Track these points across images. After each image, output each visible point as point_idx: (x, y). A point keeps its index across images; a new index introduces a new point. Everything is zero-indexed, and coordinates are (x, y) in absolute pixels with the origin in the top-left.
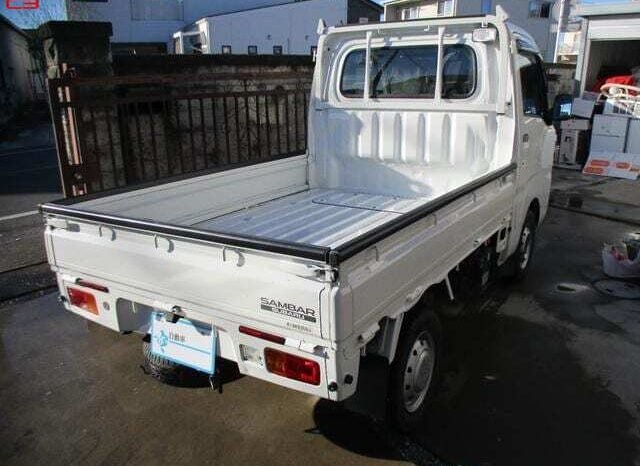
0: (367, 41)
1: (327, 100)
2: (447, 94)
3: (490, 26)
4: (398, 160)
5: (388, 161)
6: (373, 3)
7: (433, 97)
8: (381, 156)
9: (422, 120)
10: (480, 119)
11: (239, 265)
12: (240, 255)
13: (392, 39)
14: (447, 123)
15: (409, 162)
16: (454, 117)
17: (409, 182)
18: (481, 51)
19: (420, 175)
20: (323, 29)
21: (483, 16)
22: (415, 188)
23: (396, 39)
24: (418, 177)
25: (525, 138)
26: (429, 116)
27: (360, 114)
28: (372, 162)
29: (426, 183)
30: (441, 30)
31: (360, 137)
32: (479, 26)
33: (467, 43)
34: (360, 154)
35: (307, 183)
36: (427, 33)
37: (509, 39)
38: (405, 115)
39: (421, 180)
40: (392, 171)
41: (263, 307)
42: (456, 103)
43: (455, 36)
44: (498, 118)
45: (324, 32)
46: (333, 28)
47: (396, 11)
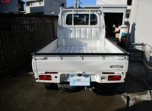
0: (73, 12)
1: (62, 26)
2: (91, 24)
3: (100, 11)
4: (80, 38)
5: (78, 39)
6: (21, 1)
7: (88, 25)
8: (77, 37)
9: (86, 30)
10: (98, 29)
11: (104, 60)
12: (104, 57)
13: (78, 12)
14: (91, 30)
15: (83, 39)
16: (93, 29)
17: (82, 43)
18: (98, 15)
19: (85, 41)
20: (61, 9)
21: (99, 9)
22: (84, 44)
23: (79, 12)
24: (84, 42)
26: (87, 29)
27: (71, 29)
28: (74, 39)
29: (86, 43)
30: (90, 11)
31: (71, 34)
33: (95, 14)
34: (71, 37)
36: (87, 11)
38: (82, 29)
39: (85, 42)
40: (78, 41)
41: (110, 67)
42: (93, 26)
43: (92, 12)
44: (101, 29)
45: (62, 10)
46: (64, 9)
47: (28, 4)
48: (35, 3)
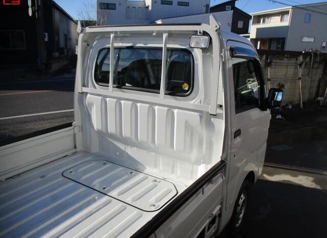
20: (80, 29)
21: (199, 24)
25: (238, 133)
30: (165, 36)
31: (108, 118)
32: (195, 33)
34: (109, 131)
35: (75, 147)
37: (222, 47)
38: (139, 106)
45: (82, 31)
47: (258, 19)
48: (272, 18)
